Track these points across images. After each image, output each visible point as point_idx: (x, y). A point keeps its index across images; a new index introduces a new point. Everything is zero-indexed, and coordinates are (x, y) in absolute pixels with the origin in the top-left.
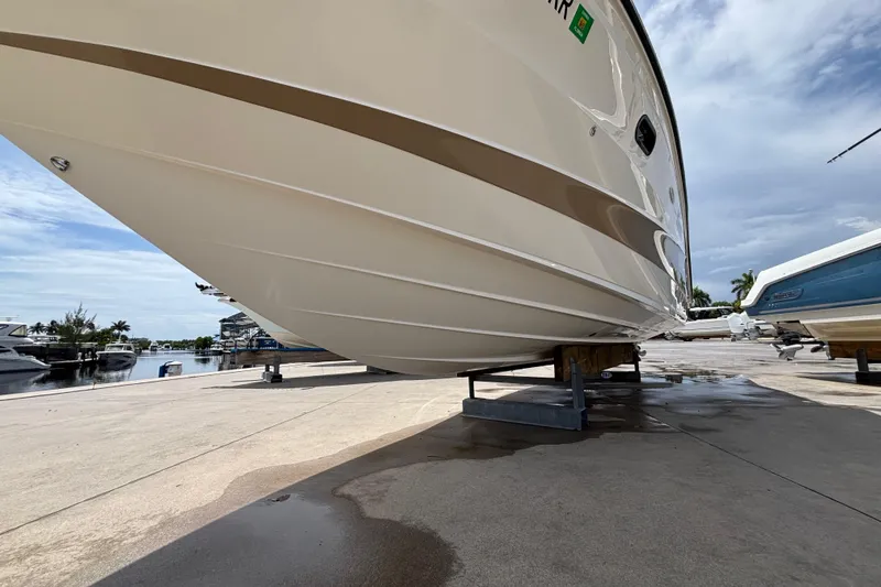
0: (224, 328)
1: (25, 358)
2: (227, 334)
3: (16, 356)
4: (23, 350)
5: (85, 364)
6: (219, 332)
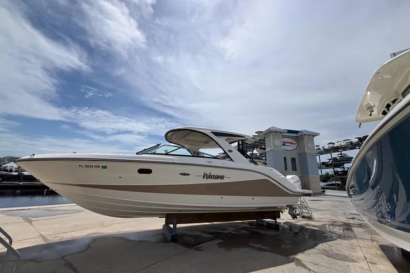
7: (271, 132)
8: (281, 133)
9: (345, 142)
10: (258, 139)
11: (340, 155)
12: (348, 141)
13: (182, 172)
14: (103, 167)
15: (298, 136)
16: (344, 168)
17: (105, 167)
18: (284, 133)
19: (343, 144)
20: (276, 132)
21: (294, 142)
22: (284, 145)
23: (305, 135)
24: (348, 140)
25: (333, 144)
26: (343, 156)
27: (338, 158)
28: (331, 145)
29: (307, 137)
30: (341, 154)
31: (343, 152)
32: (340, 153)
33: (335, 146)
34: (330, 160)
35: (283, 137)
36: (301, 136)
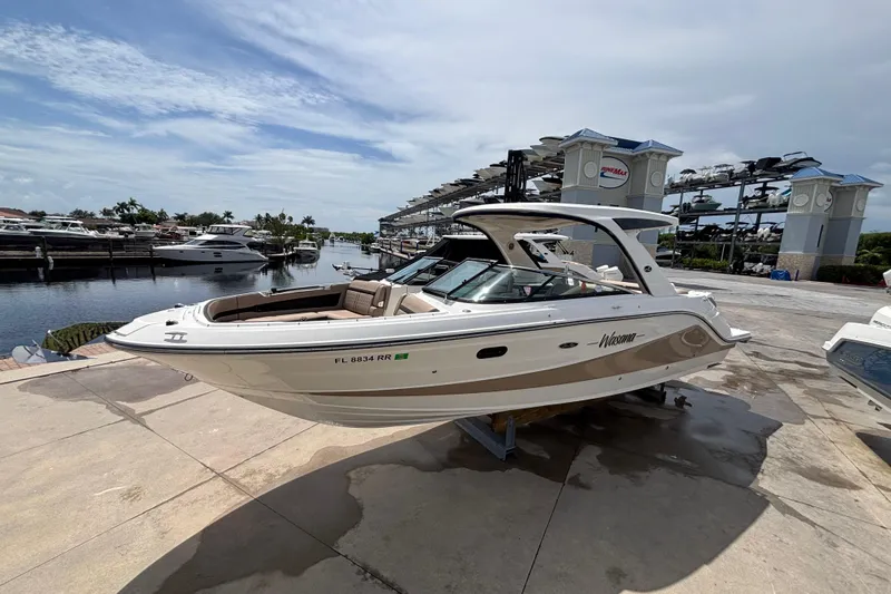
0: (382, 227)
1: (254, 252)
2: (384, 232)
3: (248, 250)
4: (252, 246)
5: (288, 256)
6: (378, 230)
7: (582, 142)
8: (603, 146)
9: (718, 169)
10: (542, 154)
11: (697, 199)
12: (724, 169)
13: (565, 342)
14: (397, 357)
15: (636, 156)
16: (697, 225)
17: (406, 356)
18: (609, 146)
19: (714, 174)
20: (593, 144)
21: (625, 169)
22: (602, 175)
23: (651, 153)
24: (726, 165)
25: (693, 172)
26: (703, 201)
27: (693, 205)
28: (687, 176)
29: (656, 158)
30: (701, 197)
31: (705, 193)
32: (698, 193)
33: (695, 177)
34: (676, 207)
35: (608, 156)
36: (643, 155)
